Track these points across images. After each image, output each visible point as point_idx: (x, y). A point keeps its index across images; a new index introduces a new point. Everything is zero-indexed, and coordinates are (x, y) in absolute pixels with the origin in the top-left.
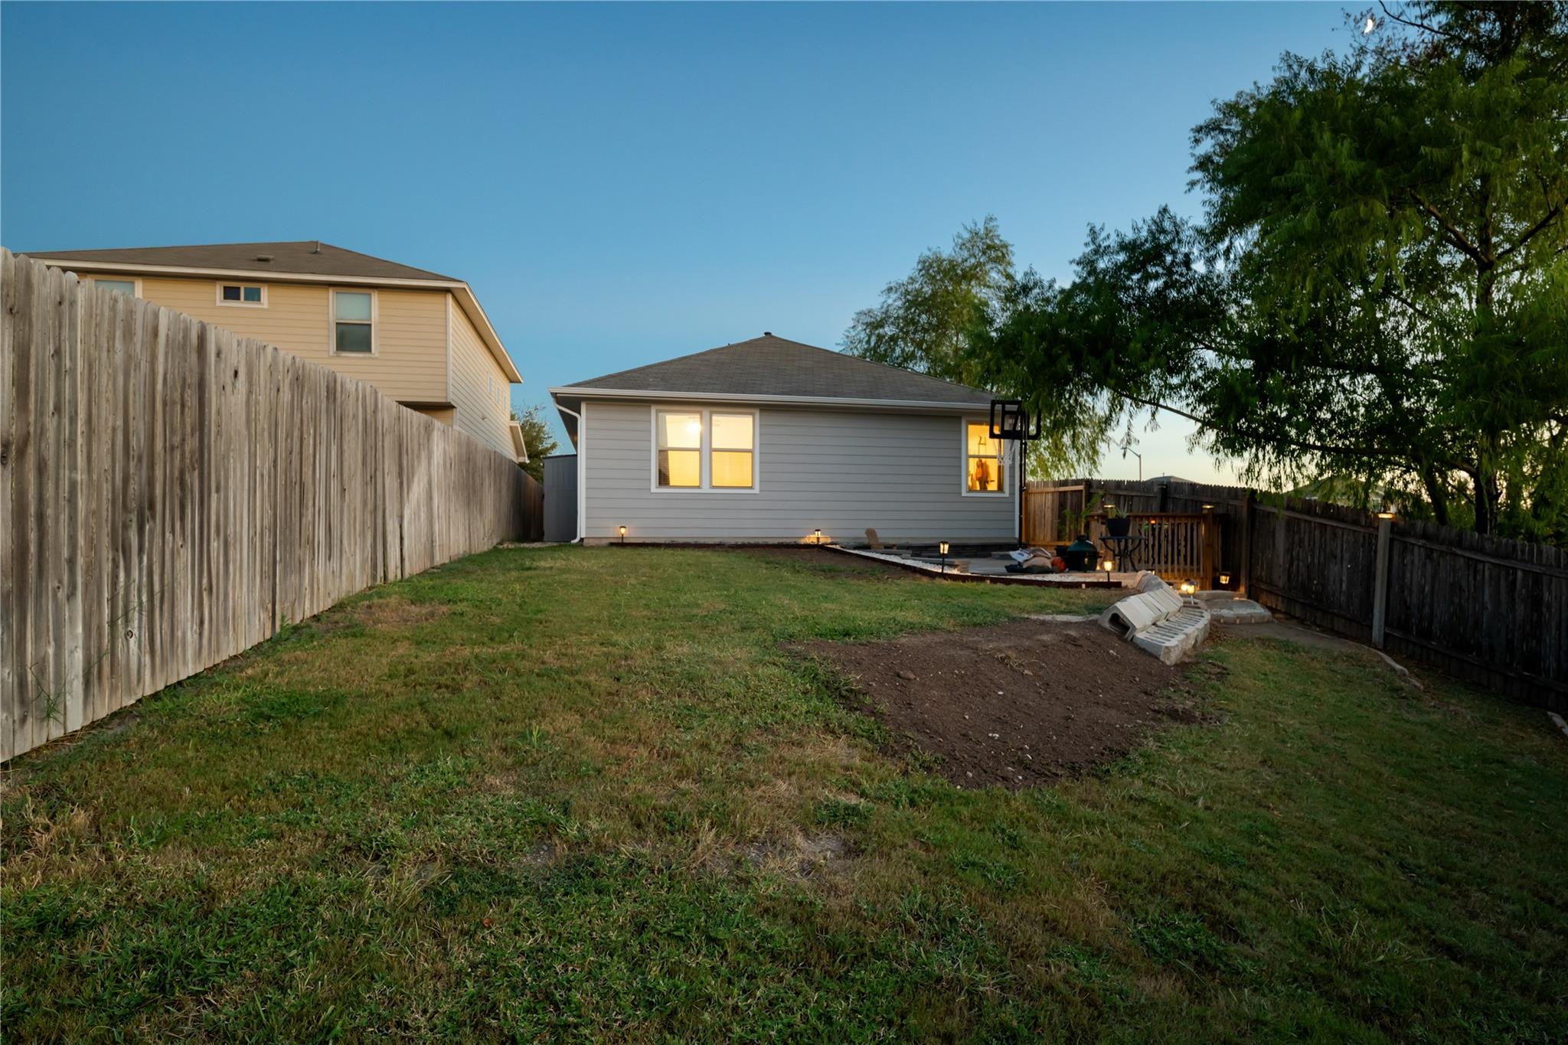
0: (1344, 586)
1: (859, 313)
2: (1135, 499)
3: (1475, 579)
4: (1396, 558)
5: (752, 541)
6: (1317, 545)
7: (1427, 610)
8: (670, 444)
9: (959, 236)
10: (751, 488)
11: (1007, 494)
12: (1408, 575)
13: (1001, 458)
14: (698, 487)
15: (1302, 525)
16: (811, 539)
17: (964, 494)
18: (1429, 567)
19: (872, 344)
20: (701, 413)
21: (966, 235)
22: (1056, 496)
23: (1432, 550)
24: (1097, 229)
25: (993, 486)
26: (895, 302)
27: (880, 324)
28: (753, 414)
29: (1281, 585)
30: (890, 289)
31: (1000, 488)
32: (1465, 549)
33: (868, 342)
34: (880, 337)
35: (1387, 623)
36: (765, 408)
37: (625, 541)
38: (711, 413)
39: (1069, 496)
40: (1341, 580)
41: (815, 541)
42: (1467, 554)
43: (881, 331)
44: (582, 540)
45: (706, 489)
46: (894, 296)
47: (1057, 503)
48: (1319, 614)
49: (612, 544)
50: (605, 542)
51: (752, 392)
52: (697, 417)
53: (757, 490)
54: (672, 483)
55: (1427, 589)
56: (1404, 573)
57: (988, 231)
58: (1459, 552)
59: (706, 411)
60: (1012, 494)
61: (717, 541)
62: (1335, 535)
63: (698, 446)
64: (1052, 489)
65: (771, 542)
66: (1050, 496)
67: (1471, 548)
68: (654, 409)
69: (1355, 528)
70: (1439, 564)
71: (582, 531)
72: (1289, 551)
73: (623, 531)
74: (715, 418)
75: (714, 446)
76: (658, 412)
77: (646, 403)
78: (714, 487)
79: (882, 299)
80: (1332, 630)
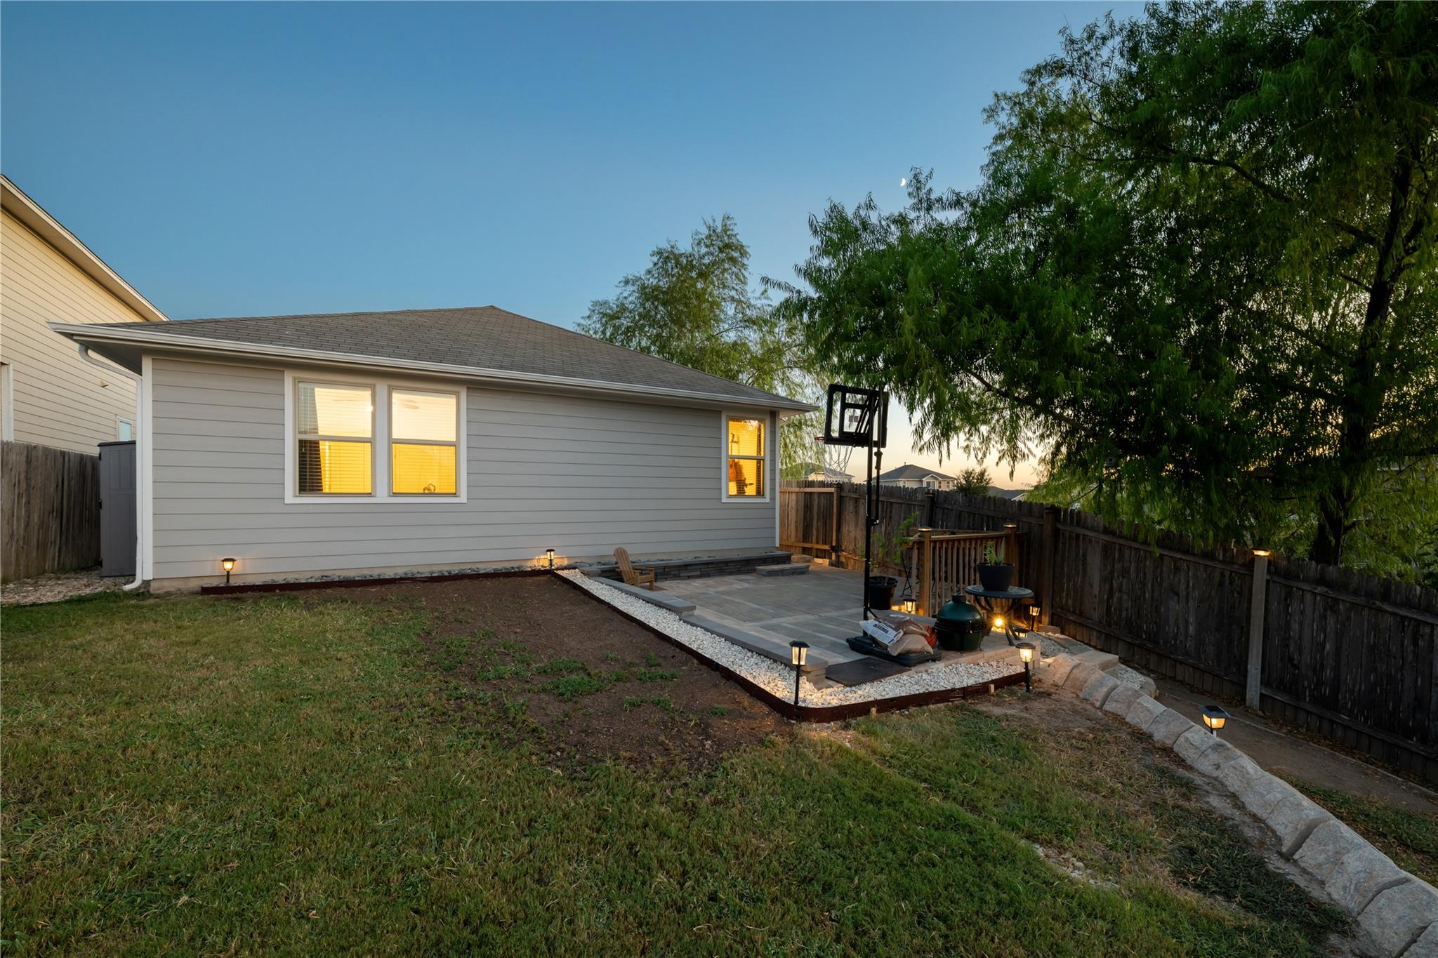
0: (1191, 629)
1: (595, 303)
2: (895, 506)
3: (1415, 644)
4: (1274, 606)
5: (455, 570)
6: (1149, 577)
7: (1328, 673)
8: (322, 431)
9: (697, 233)
10: (454, 495)
11: (767, 500)
12: (1295, 626)
13: (759, 461)
14: (369, 495)
15: (1127, 552)
16: (542, 561)
17: (724, 500)
18: (1331, 621)
19: (608, 334)
20: (373, 388)
21: (705, 231)
22: (801, 497)
23: (1336, 601)
24: (922, 178)
25: (750, 490)
26: (631, 296)
27: (615, 317)
28: (457, 394)
29: (1096, 616)
30: (627, 282)
31: (760, 492)
32: (1395, 604)
33: (604, 332)
34: (616, 328)
35: (1265, 682)
36: (475, 386)
37: (234, 582)
38: (391, 390)
39: (816, 497)
40: (1187, 622)
41: (547, 564)
42: (1403, 612)
43: (617, 322)
44: (146, 583)
45: (382, 497)
46: (630, 288)
47: (802, 503)
48: (1153, 658)
49: (205, 591)
50: (195, 585)
51: (454, 362)
52: (367, 394)
53: (463, 498)
54: (326, 490)
55: (1328, 647)
56: (1288, 624)
57: (725, 230)
58: (1387, 607)
59: (382, 386)
60: (773, 498)
61: (400, 572)
62: (1177, 569)
63: (369, 435)
64: (797, 490)
65: (484, 568)
66: (794, 496)
67: (1408, 605)
68: (289, 377)
69: (1209, 563)
70: (1349, 618)
71: (146, 569)
72: (1107, 579)
73: (228, 566)
74: (397, 397)
75: (395, 435)
76: (297, 381)
77: (278, 365)
78: (395, 495)
79: (618, 291)
80: (1173, 679)
